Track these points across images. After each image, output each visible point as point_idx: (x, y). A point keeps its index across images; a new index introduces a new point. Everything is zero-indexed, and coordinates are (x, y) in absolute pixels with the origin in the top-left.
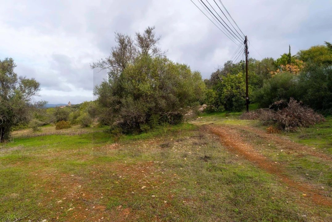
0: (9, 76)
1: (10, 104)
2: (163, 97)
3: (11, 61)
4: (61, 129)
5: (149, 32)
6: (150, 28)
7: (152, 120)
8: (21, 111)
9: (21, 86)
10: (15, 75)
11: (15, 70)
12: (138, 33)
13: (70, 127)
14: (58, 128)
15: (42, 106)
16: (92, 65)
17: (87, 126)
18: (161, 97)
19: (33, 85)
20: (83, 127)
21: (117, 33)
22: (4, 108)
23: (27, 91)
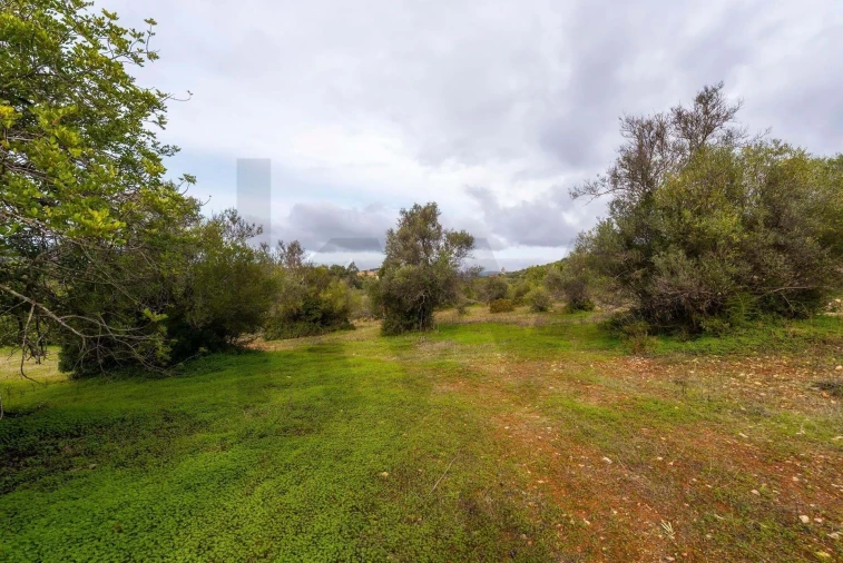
0: (433, 229)
1: (434, 272)
2: (779, 247)
3: (434, 206)
4: (498, 312)
5: (705, 99)
6: (710, 89)
7: (735, 305)
8: (448, 283)
9: (446, 245)
10: (439, 228)
11: (440, 220)
12: (677, 107)
13: (511, 310)
14: (495, 310)
15: (475, 273)
16: (573, 191)
17: (542, 309)
18: (770, 246)
19: (464, 241)
20: (536, 312)
21: (624, 119)
22: (427, 279)
23: (455, 251)
